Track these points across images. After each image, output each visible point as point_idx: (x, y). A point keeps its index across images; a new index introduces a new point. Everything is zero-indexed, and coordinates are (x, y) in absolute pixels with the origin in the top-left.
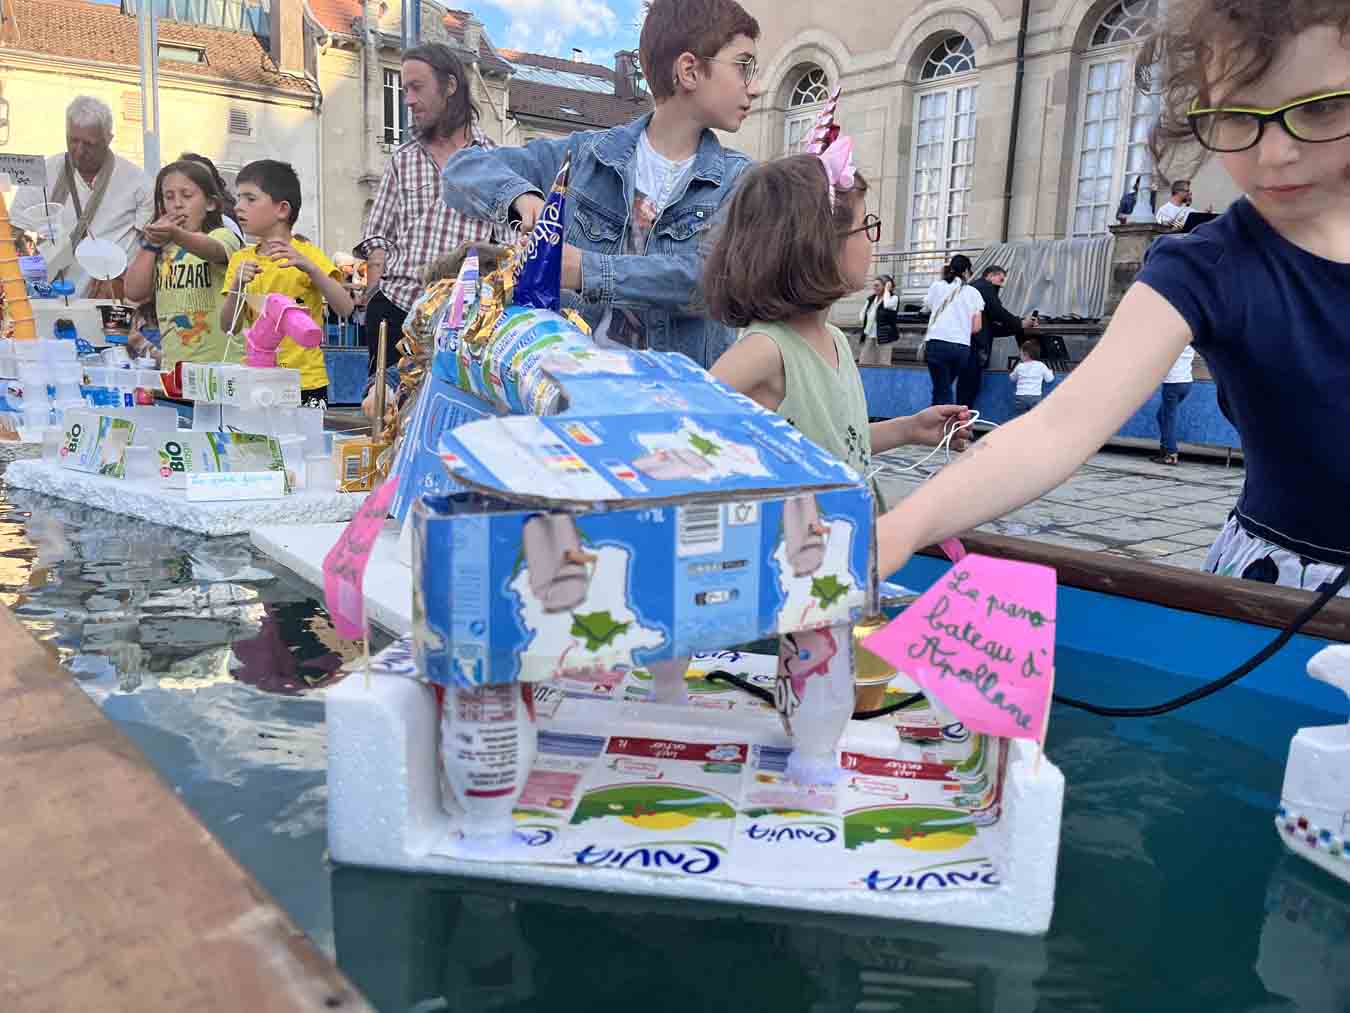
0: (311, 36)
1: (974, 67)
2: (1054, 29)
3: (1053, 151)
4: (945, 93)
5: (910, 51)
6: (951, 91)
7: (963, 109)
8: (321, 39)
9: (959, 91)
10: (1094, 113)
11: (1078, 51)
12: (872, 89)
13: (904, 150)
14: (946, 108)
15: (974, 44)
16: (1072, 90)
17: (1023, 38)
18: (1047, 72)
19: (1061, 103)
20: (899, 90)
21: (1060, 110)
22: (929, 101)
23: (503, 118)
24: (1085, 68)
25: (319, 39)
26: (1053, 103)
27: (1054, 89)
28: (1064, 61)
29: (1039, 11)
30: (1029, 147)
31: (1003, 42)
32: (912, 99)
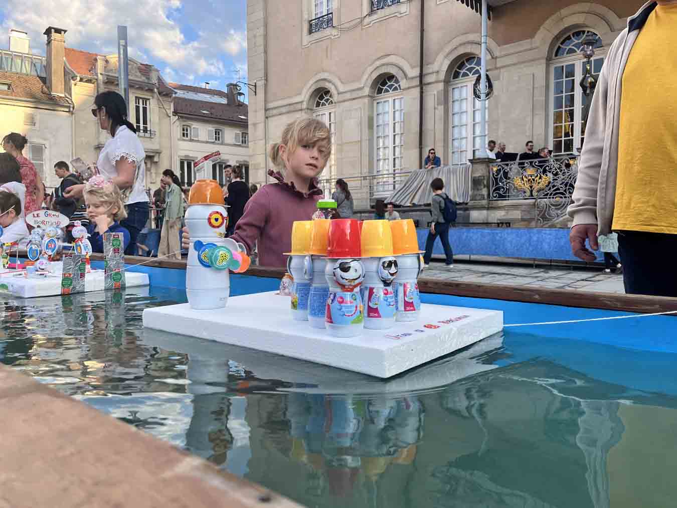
0: (69, 76)
1: (400, 89)
2: (435, 72)
3: (440, 127)
4: (388, 101)
5: (370, 82)
6: (391, 100)
7: (397, 108)
8: (74, 78)
9: (394, 100)
10: (456, 109)
11: (447, 82)
12: (354, 99)
13: (371, 126)
14: (388, 107)
15: (399, 79)
16: (446, 100)
17: (421, 76)
18: (434, 91)
19: (441, 105)
20: (366, 100)
21: (441, 108)
22: (381, 105)
23: (171, 115)
24: (450, 89)
25: (72, 78)
26: (438, 105)
27: (438, 99)
28: (441, 86)
29: (427, 65)
30: (429, 125)
31: (413, 78)
32: (373, 103)
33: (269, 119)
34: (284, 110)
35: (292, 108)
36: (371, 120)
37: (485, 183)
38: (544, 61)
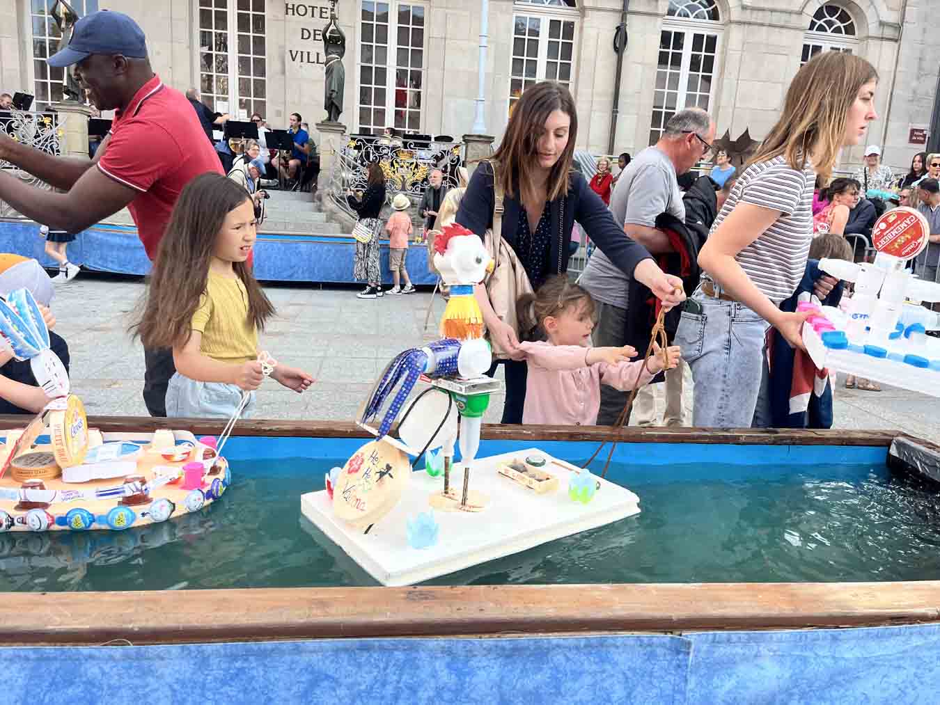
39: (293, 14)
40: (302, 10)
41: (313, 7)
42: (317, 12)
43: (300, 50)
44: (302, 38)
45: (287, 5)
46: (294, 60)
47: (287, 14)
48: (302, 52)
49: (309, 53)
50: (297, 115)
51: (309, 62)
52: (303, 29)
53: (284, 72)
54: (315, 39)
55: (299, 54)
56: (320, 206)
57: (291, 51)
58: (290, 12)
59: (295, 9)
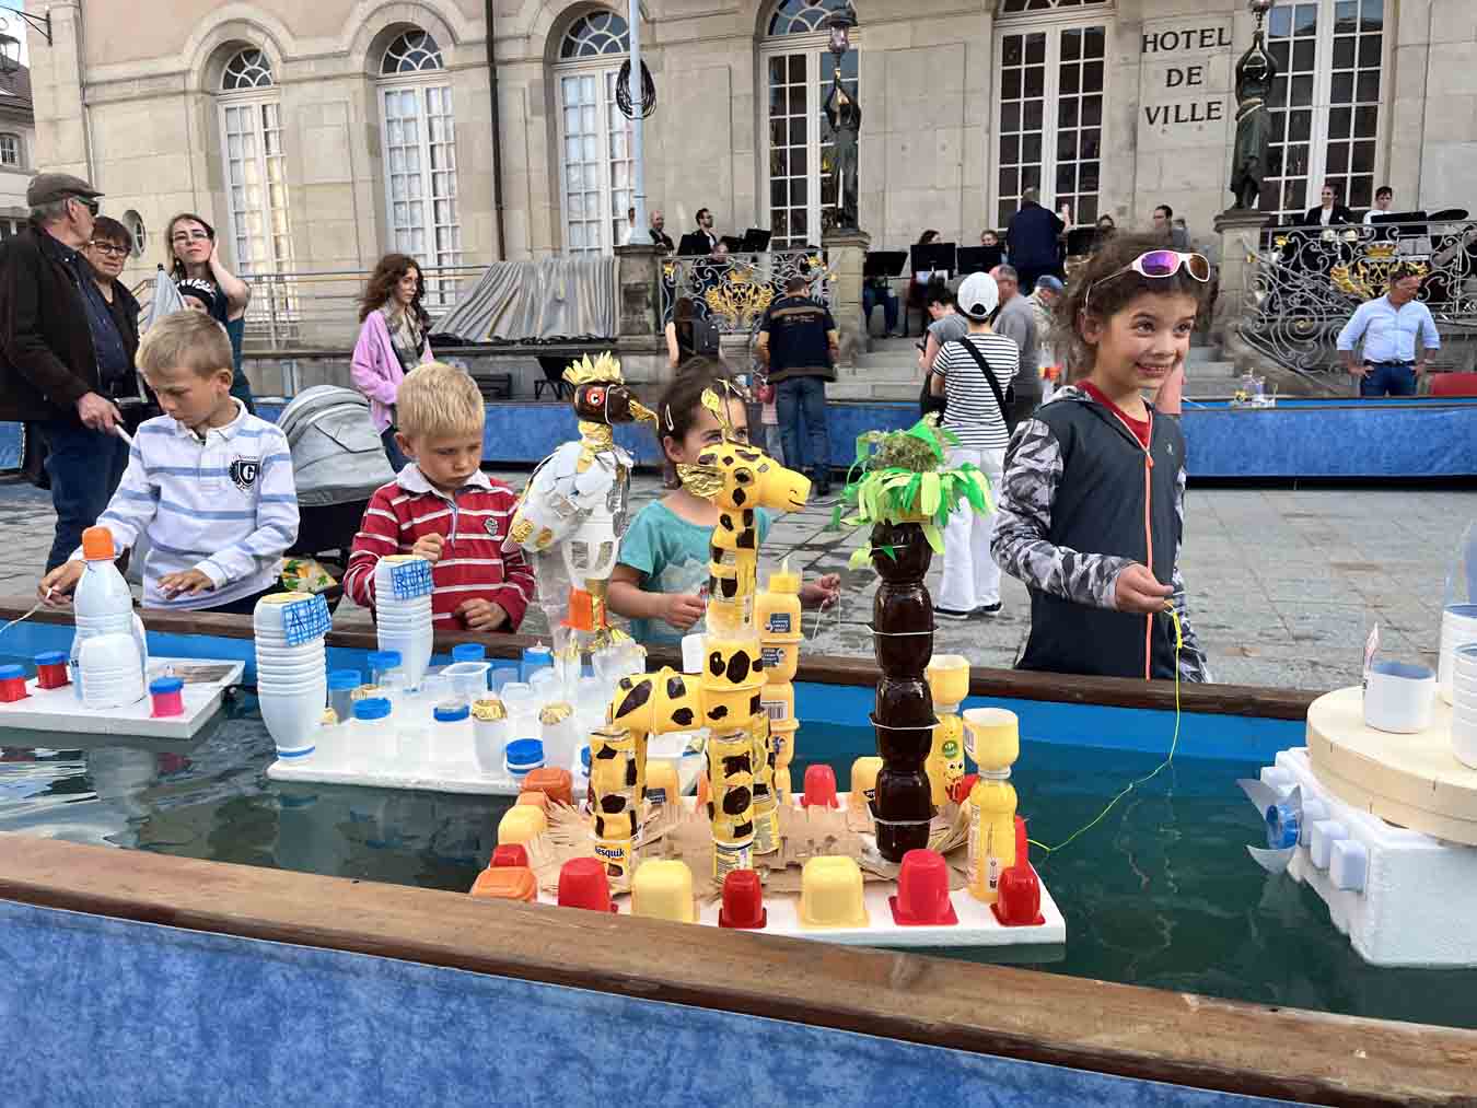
1: (441, 66)
2: (521, 37)
3: (539, 162)
4: (413, 91)
5: (365, 42)
6: (420, 90)
7: (435, 111)
9: (428, 91)
10: (573, 127)
11: (549, 63)
12: (326, 78)
13: (375, 150)
14: (414, 106)
15: (437, 42)
16: (549, 103)
17: (491, 42)
18: (523, 80)
19: (539, 114)
20: (359, 84)
21: (541, 120)
22: (394, 99)
24: (558, 81)
26: (533, 113)
27: (531, 103)
28: (537, 71)
29: (504, 16)
30: (514, 157)
31: (470, 44)
32: (375, 95)
33: (95, 110)
34: (136, 89)
35: (157, 85)
36: (373, 134)
37: (650, 298)
38: (749, 42)
39: (1155, 49)
40: (1169, 42)
41: (1189, 33)
42: (1195, 38)
43: (1163, 105)
44: (1169, 85)
45: (1145, 37)
46: (1151, 122)
47: (1144, 50)
48: (1167, 108)
49: (1178, 107)
50: (1164, 207)
51: (1177, 120)
52: (1170, 71)
53: (1134, 145)
54: (1189, 83)
55: (1162, 110)
56: (1220, 351)
57: (1148, 109)
58: (1150, 47)
59: (1158, 42)
